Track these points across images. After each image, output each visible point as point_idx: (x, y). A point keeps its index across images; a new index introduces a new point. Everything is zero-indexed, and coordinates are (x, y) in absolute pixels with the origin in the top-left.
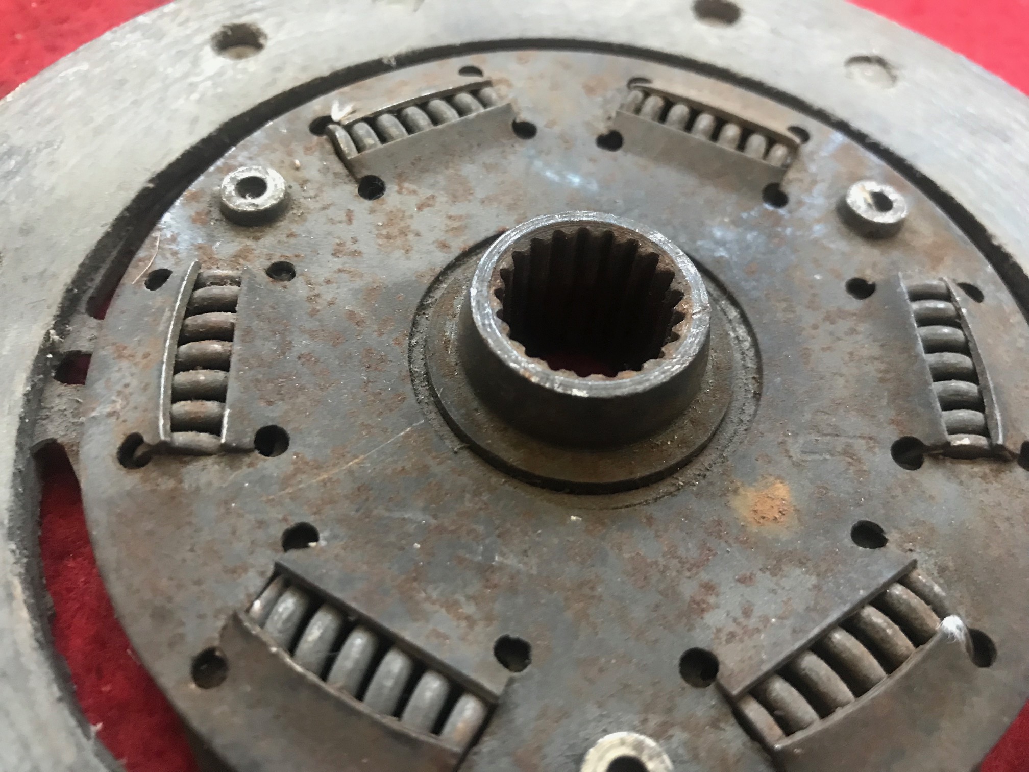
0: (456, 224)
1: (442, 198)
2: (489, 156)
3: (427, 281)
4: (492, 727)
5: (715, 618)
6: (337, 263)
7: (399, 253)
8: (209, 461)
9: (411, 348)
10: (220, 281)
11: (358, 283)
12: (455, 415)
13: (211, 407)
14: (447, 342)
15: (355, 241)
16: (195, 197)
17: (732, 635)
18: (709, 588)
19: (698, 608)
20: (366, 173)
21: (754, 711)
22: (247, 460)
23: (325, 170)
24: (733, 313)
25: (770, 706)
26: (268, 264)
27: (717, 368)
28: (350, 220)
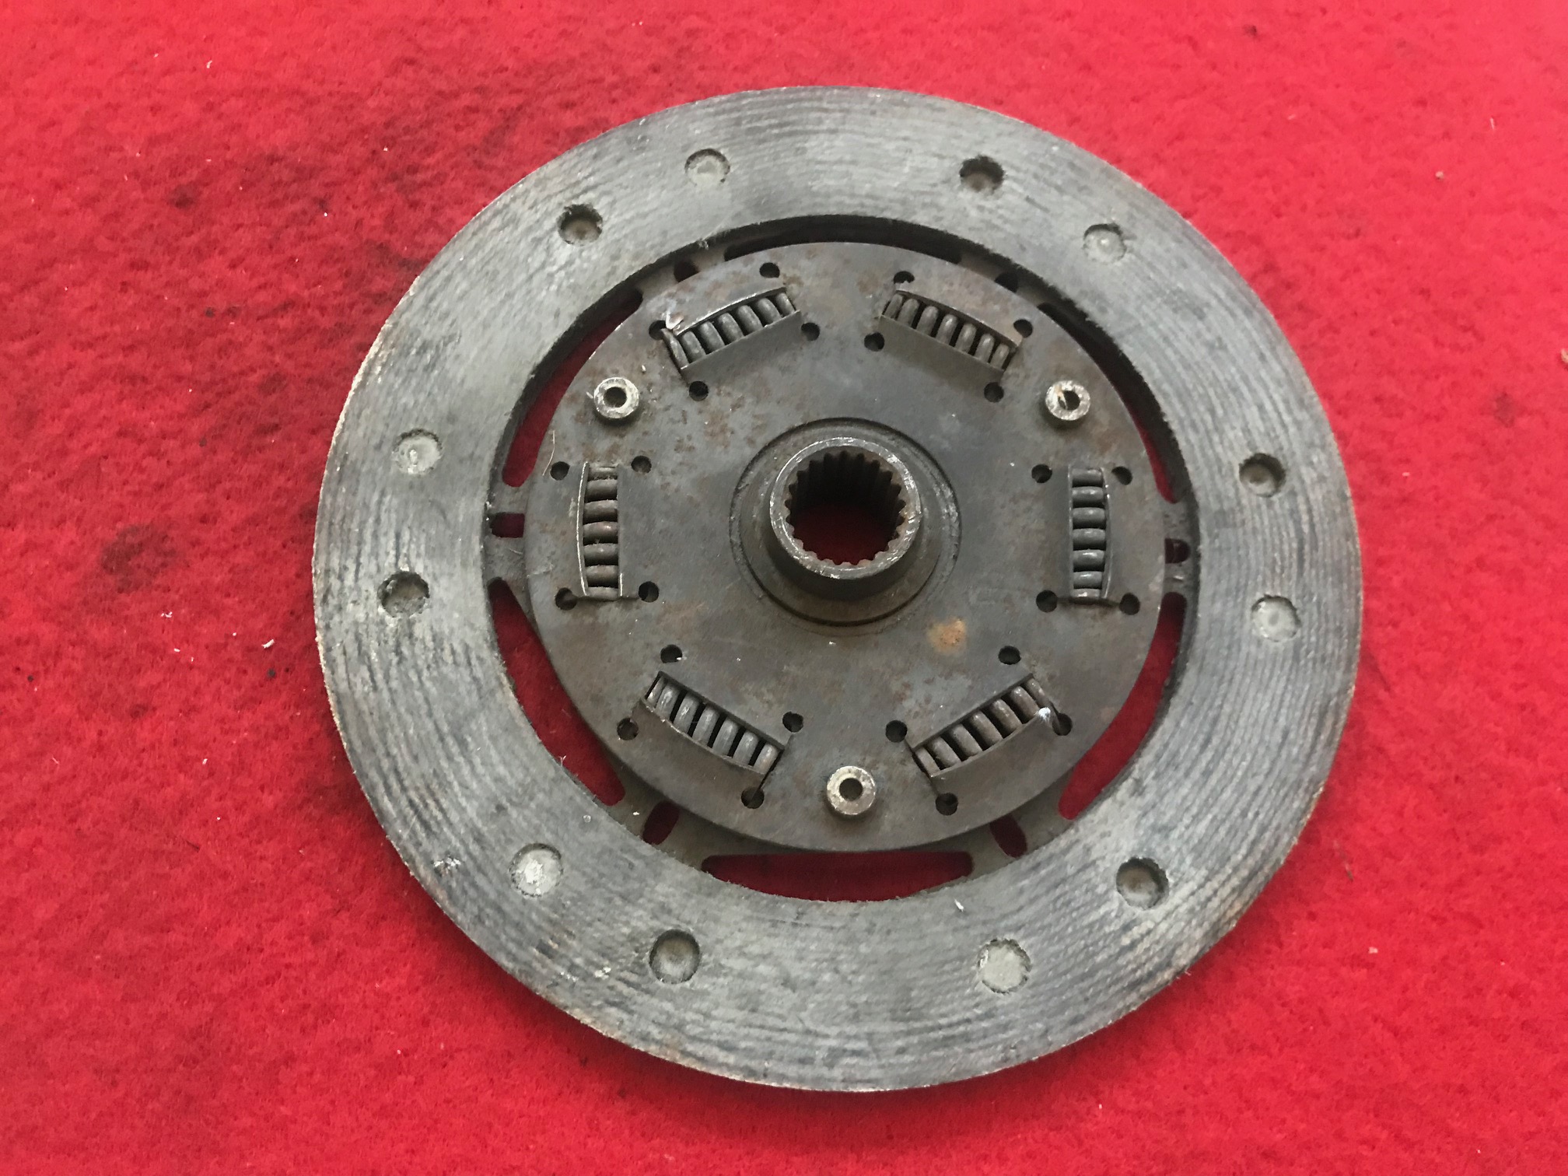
0: (760, 423)
1: (749, 400)
2: (783, 359)
3: (740, 471)
4: (782, 761)
5: (909, 704)
6: (678, 457)
7: (720, 449)
8: (612, 605)
9: (731, 522)
10: (603, 476)
11: (694, 474)
12: (760, 575)
13: (610, 570)
14: (755, 522)
15: (690, 438)
16: (573, 399)
17: (917, 714)
18: (907, 686)
19: (901, 698)
20: (695, 379)
21: (925, 757)
22: (635, 604)
23: (664, 374)
24: (949, 493)
25: (933, 755)
26: (632, 458)
27: (930, 541)
28: (685, 421)
